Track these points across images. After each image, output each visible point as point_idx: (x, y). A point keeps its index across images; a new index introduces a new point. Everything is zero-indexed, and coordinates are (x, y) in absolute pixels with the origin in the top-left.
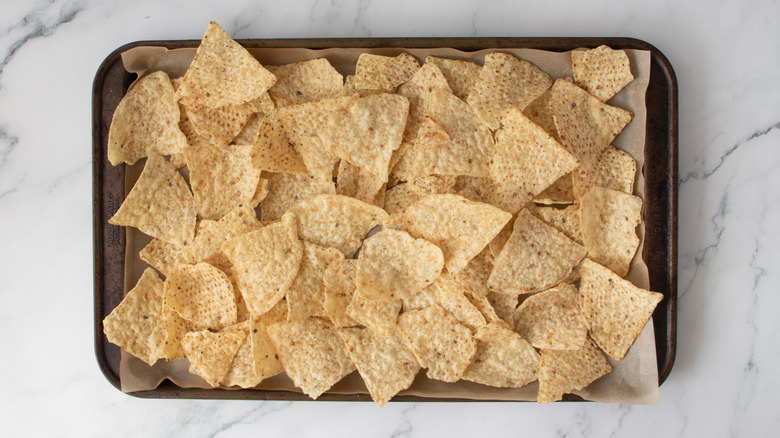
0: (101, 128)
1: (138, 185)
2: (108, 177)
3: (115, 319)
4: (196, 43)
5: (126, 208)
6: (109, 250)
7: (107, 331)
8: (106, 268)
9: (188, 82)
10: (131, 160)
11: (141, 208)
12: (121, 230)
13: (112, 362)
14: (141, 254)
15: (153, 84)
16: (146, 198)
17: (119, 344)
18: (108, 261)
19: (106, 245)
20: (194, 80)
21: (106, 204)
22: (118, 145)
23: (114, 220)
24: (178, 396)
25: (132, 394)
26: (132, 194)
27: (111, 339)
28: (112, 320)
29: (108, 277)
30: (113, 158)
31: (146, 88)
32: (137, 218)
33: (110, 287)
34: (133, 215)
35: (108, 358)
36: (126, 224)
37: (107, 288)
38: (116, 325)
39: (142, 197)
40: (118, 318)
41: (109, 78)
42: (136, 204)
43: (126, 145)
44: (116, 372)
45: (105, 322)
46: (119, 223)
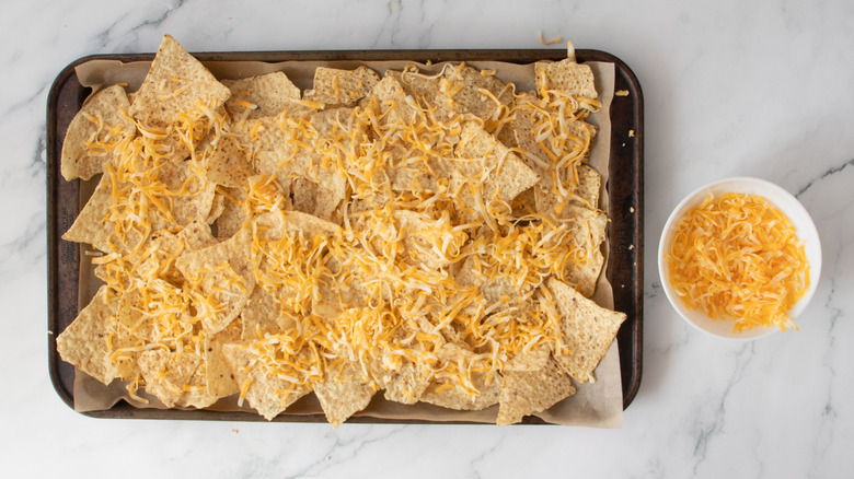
0: (55, 144)
1: (93, 200)
2: (62, 193)
3: (69, 336)
4: (150, 57)
5: (80, 224)
6: (63, 267)
7: (60, 349)
8: (60, 285)
9: (143, 96)
10: (86, 175)
11: (95, 224)
12: (76, 248)
13: (66, 381)
14: (96, 272)
15: (109, 98)
16: (100, 214)
17: (73, 363)
18: (62, 278)
19: (60, 262)
20: (148, 95)
21: (60, 220)
22: (72, 160)
23: (67, 236)
24: (132, 416)
25: (86, 413)
26: (86, 210)
27: (65, 357)
28: (65, 338)
29: (62, 294)
30: (67, 172)
31: (102, 102)
32: (92, 234)
33: (64, 304)
34: (88, 231)
35: (62, 376)
36: (80, 240)
37: (61, 307)
38: (69, 343)
39: (96, 213)
40: (73, 336)
41: (63, 92)
42: (90, 220)
43: (81, 160)
44: (69, 390)
45: (59, 340)
46: (74, 239)
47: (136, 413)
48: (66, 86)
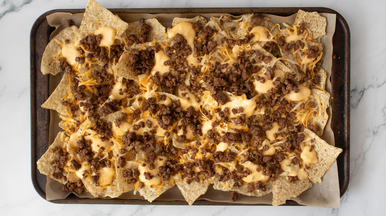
0: (35, 57)
1: (59, 87)
2: (39, 83)
3: (43, 160)
5: (51, 99)
6: (39, 123)
7: (39, 167)
8: (38, 133)
9: (81, 32)
10: (54, 73)
11: (59, 100)
12: (46, 112)
13: (41, 184)
14: (59, 124)
15: (70, 32)
16: (62, 94)
17: (46, 174)
18: (39, 129)
19: (38, 120)
21: (38, 98)
22: (47, 64)
23: (44, 106)
24: (77, 202)
25: (52, 201)
26: (55, 92)
27: (42, 172)
28: (41, 162)
29: (39, 138)
30: (44, 70)
31: (66, 34)
32: (57, 105)
33: (40, 143)
34: (55, 103)
35: (38, 181)
36: (50, 108)
37: (38, 144)
38: (44, 164)
39: (60, 94)
40: (45, 160)
41: (39, 30)
42: (57, 98)
43: (52, 64)
44: (43, 189)
45: (38, 163)
46: (47, 107)
47: (79, 201)
48: (40, 26)
